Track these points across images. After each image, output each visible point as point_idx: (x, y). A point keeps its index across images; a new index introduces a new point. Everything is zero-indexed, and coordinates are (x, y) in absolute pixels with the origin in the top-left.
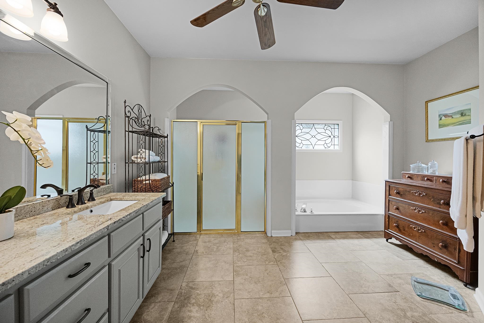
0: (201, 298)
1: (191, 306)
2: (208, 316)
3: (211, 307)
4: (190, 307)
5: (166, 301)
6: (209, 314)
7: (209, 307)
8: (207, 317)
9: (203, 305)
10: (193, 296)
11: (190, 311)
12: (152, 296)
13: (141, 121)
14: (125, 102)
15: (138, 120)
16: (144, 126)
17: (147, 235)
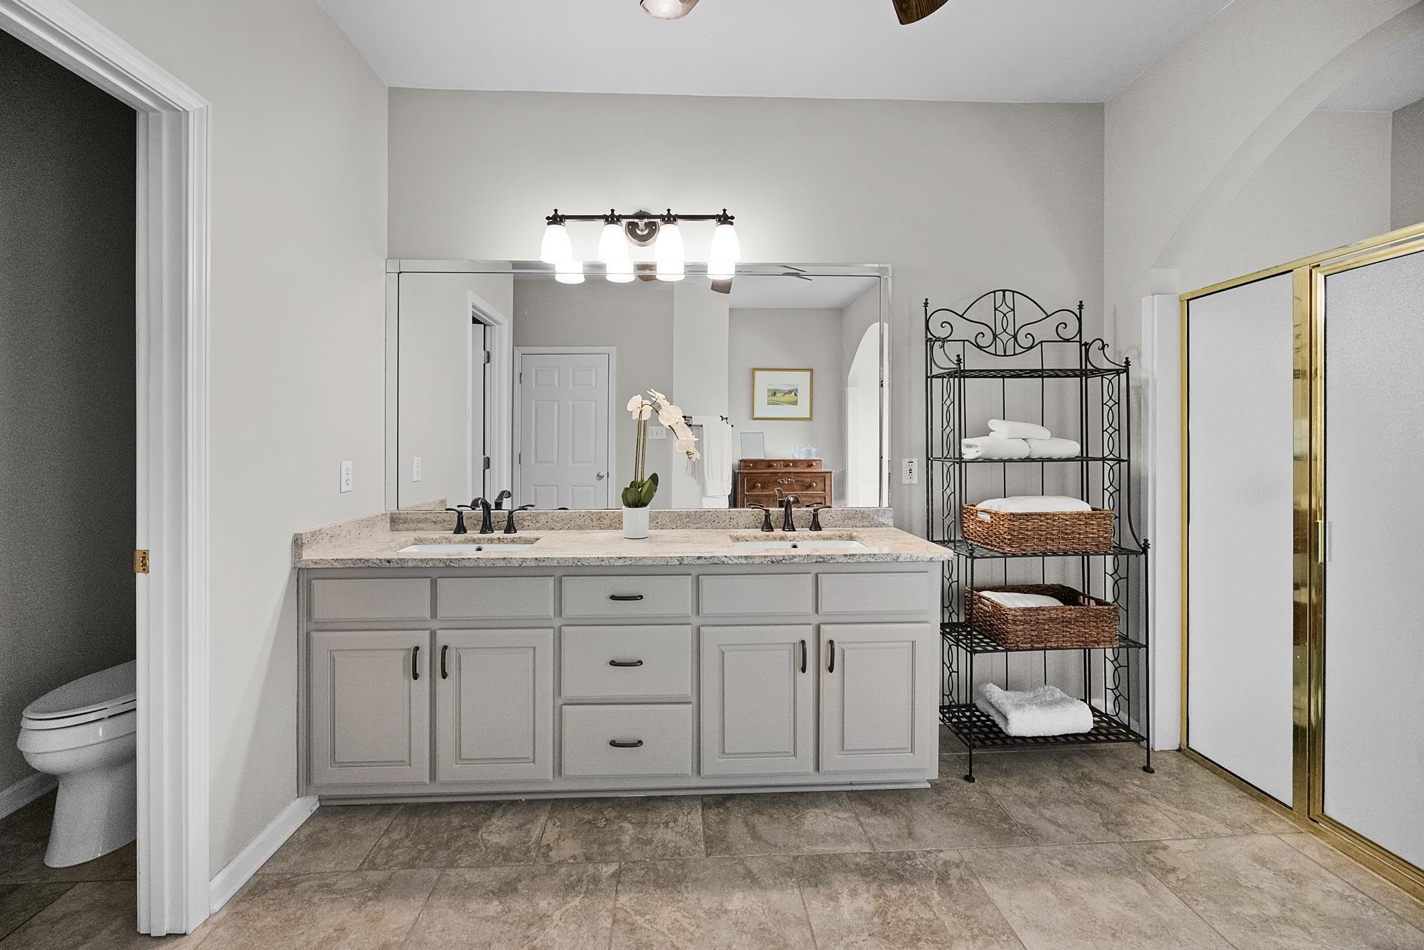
0: (911, 910)
1: (873, 892)
2: (852, 943)
3: (886, 945)
4: (868, 891)
5: (870, 835)
6: (858, 945)
7: (884, 941)
8: (846, 940)
9: (889, 921)
10: (911, 889)
11: (854, 893)
12: (874, 806)
13: (1015, 337)
14: (926, 304)
15: (995, 336)
16: (1031, 347)
17: (828, 632)
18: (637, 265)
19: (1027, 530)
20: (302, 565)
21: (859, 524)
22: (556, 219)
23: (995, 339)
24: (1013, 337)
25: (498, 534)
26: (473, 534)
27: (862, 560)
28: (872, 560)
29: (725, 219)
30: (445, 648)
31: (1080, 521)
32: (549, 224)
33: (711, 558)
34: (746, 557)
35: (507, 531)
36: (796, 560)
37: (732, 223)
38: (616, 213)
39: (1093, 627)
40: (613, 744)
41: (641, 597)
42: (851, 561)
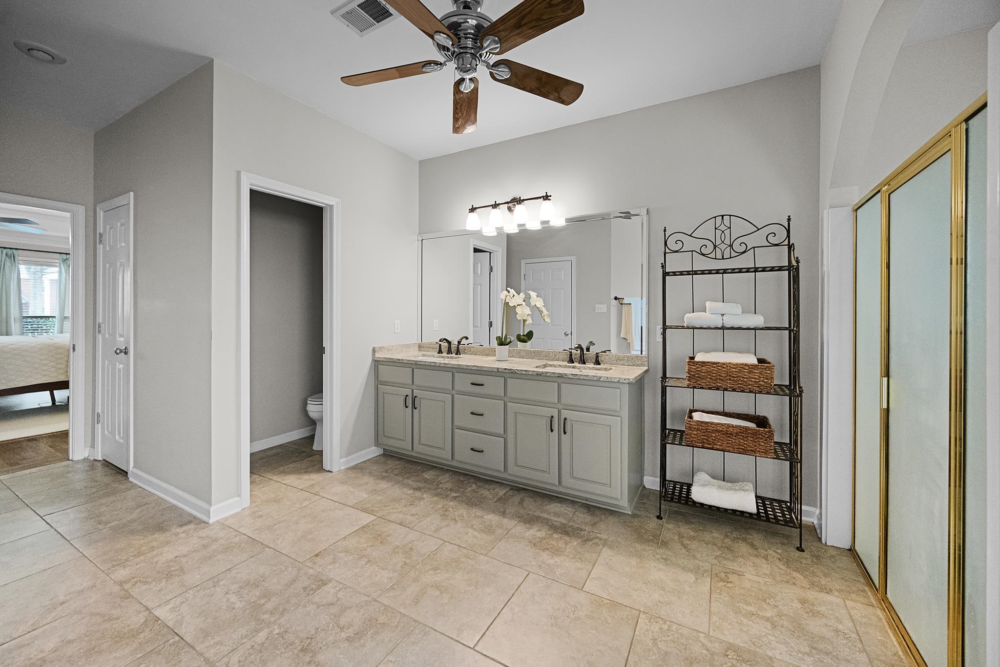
0: (557, 543)
1: (548, 533)
4: (546, 532)
5: (573, 519)
10: (566, 538)
11: (539, 530)
12: (589, 511)
13: (731, 246)
14: (665, 231)
15: (715, 247)
16: (744, 252)
17: (565, 413)
18: (518, 225)
19: (702, 372)
20: (375, 359)
21: (626, 364)
22: (473, 210)
23: (715, 248)
24: (730, 246)
25: (454, 355)
26: (445, 354)
27: (581, 378)
28: (586, 378)
29: (546, 197)
30: (416, 397)
31: (744, 369)
32: (469, 212)
33: (510, 369)
34: (526, 371)
35: (457, 354)
36: (548, 374)
37: (550, 200)
38: (497, 203)
39: (751, 440)
40: (472, 449)
41: (483, 385)
42: (575, 378)
